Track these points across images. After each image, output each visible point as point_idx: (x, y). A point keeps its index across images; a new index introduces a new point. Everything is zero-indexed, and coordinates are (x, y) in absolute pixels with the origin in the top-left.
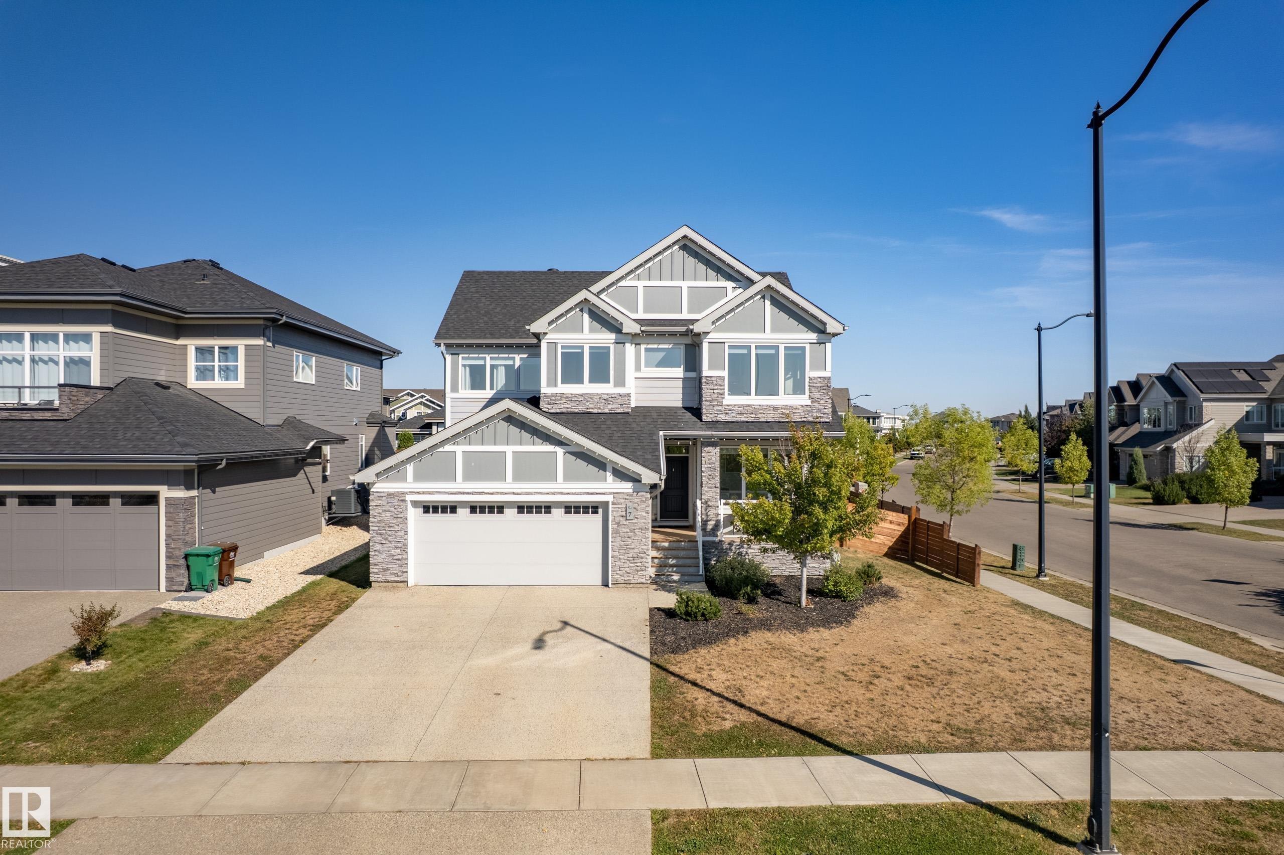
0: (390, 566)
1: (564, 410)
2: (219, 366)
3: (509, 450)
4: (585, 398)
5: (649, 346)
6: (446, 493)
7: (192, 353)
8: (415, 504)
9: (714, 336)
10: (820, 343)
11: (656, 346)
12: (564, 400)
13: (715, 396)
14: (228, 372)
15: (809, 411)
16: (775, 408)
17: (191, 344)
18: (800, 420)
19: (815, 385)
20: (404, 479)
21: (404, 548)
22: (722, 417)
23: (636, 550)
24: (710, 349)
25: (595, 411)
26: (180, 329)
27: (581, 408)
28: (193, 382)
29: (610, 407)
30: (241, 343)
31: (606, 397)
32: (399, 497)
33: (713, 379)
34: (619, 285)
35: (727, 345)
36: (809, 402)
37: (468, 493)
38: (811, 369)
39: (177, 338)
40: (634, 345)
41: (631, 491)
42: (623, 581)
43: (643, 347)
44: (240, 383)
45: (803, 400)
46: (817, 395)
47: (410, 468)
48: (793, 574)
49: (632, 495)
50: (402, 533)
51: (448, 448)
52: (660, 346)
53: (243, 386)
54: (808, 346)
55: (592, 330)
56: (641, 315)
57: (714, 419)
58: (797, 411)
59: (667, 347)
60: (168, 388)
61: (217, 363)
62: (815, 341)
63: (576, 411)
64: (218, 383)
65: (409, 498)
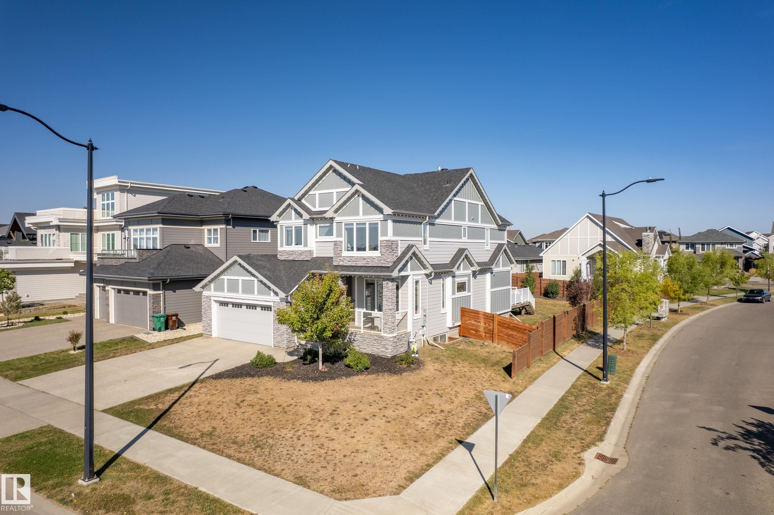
0: (208, 328)
1: (286, 259)
2: (214, 237)
3: (240, 278)
4: (293, 253)
5: (321, 225)
6: (222, 297)
7: (206, 231)
8: (216, 301)
9: (338, 219)
10: (386, 220)
11: (323, 225)
12: (286, 254)
13: (338, 251)
14: (216, 239)
15: (380, 260)
16: (364, 259)
17: (206, 228)
18: (376, 265)
19: (383, 245)
20: (210, 290)
21: (211, 320)
22: (341, 263)
23: (281, 331)
24: (337, 226)
25: (296, 259)
26: (202, 222)
27: (291, 258)
28: (207, 245)
29: (302, 257)
30: (218, 227)
31: (300, 252)
32: (209, 297)
33: (338, 242)
34: (309, 194)
35: (343, 224)
36: (380, 255)
37: (228, 298)
38: (381, 236)
39: (202, 226)
40: (315, 225)
41: (279, 301)
42: (277, 346)
43: (318, 225)
44: (218, 245)
45: (376, 254)
46: (384, 250)
47: (212, 285)
48: (373, 353)
49: (279, 303)
50: (210, 314)
51: (222, 277)
52: (325, 225)
53: (219, 246)
54: (379, 222)
55: (296, 219)
56: (317, 209)
57: (338, 264)
58: (374, 260)
59: (327, 225)
60: (189, 248)
61: (212, 236)
62: (383, 219)
63: (290, 259)
64: (213, 245)
65: (212, 298)
